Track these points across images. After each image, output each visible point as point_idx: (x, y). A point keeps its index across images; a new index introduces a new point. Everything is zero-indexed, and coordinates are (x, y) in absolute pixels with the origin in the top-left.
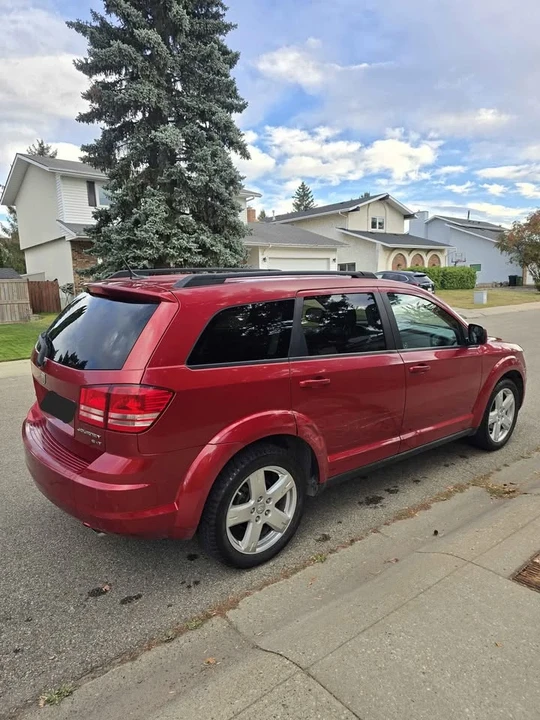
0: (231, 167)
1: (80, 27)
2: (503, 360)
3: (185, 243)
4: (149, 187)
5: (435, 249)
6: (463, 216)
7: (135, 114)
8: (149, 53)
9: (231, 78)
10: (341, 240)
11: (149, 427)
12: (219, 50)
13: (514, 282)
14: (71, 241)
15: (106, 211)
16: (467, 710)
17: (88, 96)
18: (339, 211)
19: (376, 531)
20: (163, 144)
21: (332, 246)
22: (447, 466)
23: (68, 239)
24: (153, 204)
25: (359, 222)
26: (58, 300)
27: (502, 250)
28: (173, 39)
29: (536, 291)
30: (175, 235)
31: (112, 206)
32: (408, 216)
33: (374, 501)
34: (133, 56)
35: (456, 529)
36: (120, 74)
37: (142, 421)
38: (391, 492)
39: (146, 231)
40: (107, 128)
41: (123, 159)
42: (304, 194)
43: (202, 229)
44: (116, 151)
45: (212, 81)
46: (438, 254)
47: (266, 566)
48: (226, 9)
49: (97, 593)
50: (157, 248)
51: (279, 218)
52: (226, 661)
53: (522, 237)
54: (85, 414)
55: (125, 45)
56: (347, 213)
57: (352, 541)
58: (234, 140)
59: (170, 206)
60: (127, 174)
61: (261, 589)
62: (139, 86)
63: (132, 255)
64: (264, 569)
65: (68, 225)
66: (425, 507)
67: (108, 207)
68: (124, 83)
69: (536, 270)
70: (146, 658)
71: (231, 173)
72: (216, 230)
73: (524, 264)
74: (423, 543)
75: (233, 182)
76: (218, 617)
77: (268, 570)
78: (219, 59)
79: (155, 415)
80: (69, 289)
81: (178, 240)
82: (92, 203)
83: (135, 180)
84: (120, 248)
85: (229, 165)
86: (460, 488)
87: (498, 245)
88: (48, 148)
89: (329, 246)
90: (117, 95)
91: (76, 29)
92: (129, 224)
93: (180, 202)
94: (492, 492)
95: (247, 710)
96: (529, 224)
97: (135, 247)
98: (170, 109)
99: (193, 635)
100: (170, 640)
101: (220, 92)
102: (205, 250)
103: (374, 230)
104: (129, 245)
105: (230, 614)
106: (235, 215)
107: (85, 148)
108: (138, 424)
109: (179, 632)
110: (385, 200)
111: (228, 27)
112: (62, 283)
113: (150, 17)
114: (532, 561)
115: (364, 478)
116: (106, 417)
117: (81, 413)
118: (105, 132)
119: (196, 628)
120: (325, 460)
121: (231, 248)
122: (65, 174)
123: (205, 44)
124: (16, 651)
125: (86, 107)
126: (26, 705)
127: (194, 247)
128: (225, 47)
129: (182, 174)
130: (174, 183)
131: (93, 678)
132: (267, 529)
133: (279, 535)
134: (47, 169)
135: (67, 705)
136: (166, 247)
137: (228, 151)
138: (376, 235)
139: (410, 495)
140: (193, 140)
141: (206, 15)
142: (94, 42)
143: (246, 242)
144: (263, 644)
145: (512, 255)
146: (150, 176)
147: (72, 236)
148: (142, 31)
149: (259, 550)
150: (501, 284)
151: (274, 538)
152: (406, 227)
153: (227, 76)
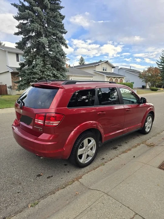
0: (63, 51)
1: (15, 5)
2: (149, 108)
3: (48, 73)
4: (37, 56)
5: (121, 77)
6: (129, 68)
7: (33, 33)
8: (37, 14)
9: (63, 23)
10: (94, 74)
11: (57, 125)
12: (59, 14)
13: (144, 87)
14: (11, 72)
15: (23, 63)
16: (154, 202)
17: (18, 27)
18: (93, 65)
19: (117, 157)
20: (42, 43)
21: (92, 76)
22: (134, 138)
23: (10, 72)
24: (39, 61)
25: (99, 69)
26: (6, 91)
27: (140, 78)
28: (45, 10)
29: (150, 90)
30: (45, 71)
31: (25, 62)
32: (113, 67)
33: (116, 148)
34: (33, 15)
35: (140, 156)
36: (28, 20)
37: (56, 123)
38: (120, 146)
39: (37, 70)
40: (24, 37)
41: (29, 47)
42: (82, 60)
43: (54, 69)
44: (27, 45)
45: (57, 24)
46: (122, 79)
47: (88, 167)
48: (61, 2)
49: (39, 176)
50: (40, 75)
51: (75, 67)
52: (81, 193)
53: (146, 74)
54: (37, 122)
55: (30, 12)
56: (96, 66)
57: (111, 159)
58: (64, 42)
59: (44, 62)
60: (30, 52)
61: (87, 173)
62: (34, 24)
63: (32, 77)
64: (88, 168)
65: (10, 67)
66: (130, 150)
67: (24, 62)
68: (29, 23)
69: (150, 84)
70: (57, 193)
71: (63, 52)
72: (58, 70)
73: (146, 82)
74: (131, 160)
75: (63, 55)
76: (77, 181)
77: (89, 168)
78: (59, 17)
79: (59, 122)
80: (10, 87)
81: (46, 73)
82: (18, 60)
83: (33, 54)
84: (28, 75)
85: (62, 50)
86: (139, 145)
87: (139, 76)
88: (2, 43)
89: (91, 76)
90: (27, 27)
91: (14, 6)
92: (31, 67)
93: (47, 61)
94: (148, 145)
95: (93, 205)
96: (148, 71)
97: (33, 75)
98: (44, 32)
99: (70, 186)
100: (64, 188)
101: (59, 28)
102: (55, 76)
103: (104, 71)
104: (31, 74)
105: (80, 180)
106: (64, 65)
107: (16, 43)
108: (54, 125)
109: (66, 186)
110: (107, 62)
111: (62, 7)
112: (8, 86)
113: (37, 3)
114: (163, 163)
115: (111, 142)
116: (44, 123)
117: (36, 121)
118: (23, 39)
119: (71, 184)
120: (104, 136)
121: (62, 75)
122: (9, 51)
123: (55, 13)
124: (18, 193)
125: (17, 30)
126: (25, 208)
127: (51, 75)
128: (61, 14)
129: (48, 52)
130: (45, 55)
131: (43, 199)
132: (88, 156)
133: (91, 158)
134: (3, 49)
135: (37, 207)
136: (43, 75)
137: (61, 46)
138: (104, 73)
139: (125, 146)
140: (51, 42)
141: (54, 3)
142: (20, 10)
143: (67, 74)
144: (91, 188)
145: (143, 79)
146: (37, 53)
147: (12, 71)
148: (35, 7)
149: (86, 162)
150: (140, 88)
151: (90, 158)
152: (113, 71)
153: (61, 23)
